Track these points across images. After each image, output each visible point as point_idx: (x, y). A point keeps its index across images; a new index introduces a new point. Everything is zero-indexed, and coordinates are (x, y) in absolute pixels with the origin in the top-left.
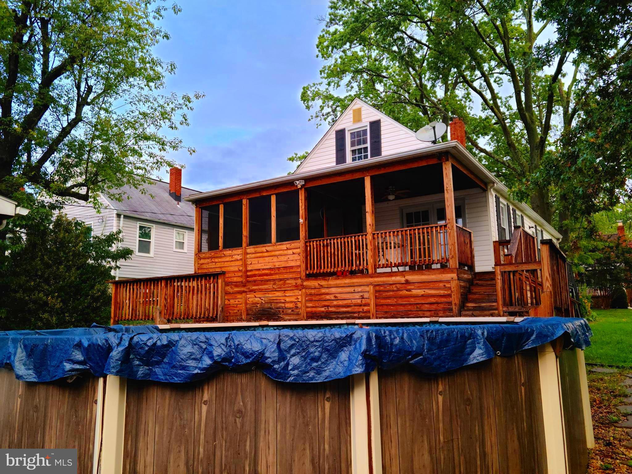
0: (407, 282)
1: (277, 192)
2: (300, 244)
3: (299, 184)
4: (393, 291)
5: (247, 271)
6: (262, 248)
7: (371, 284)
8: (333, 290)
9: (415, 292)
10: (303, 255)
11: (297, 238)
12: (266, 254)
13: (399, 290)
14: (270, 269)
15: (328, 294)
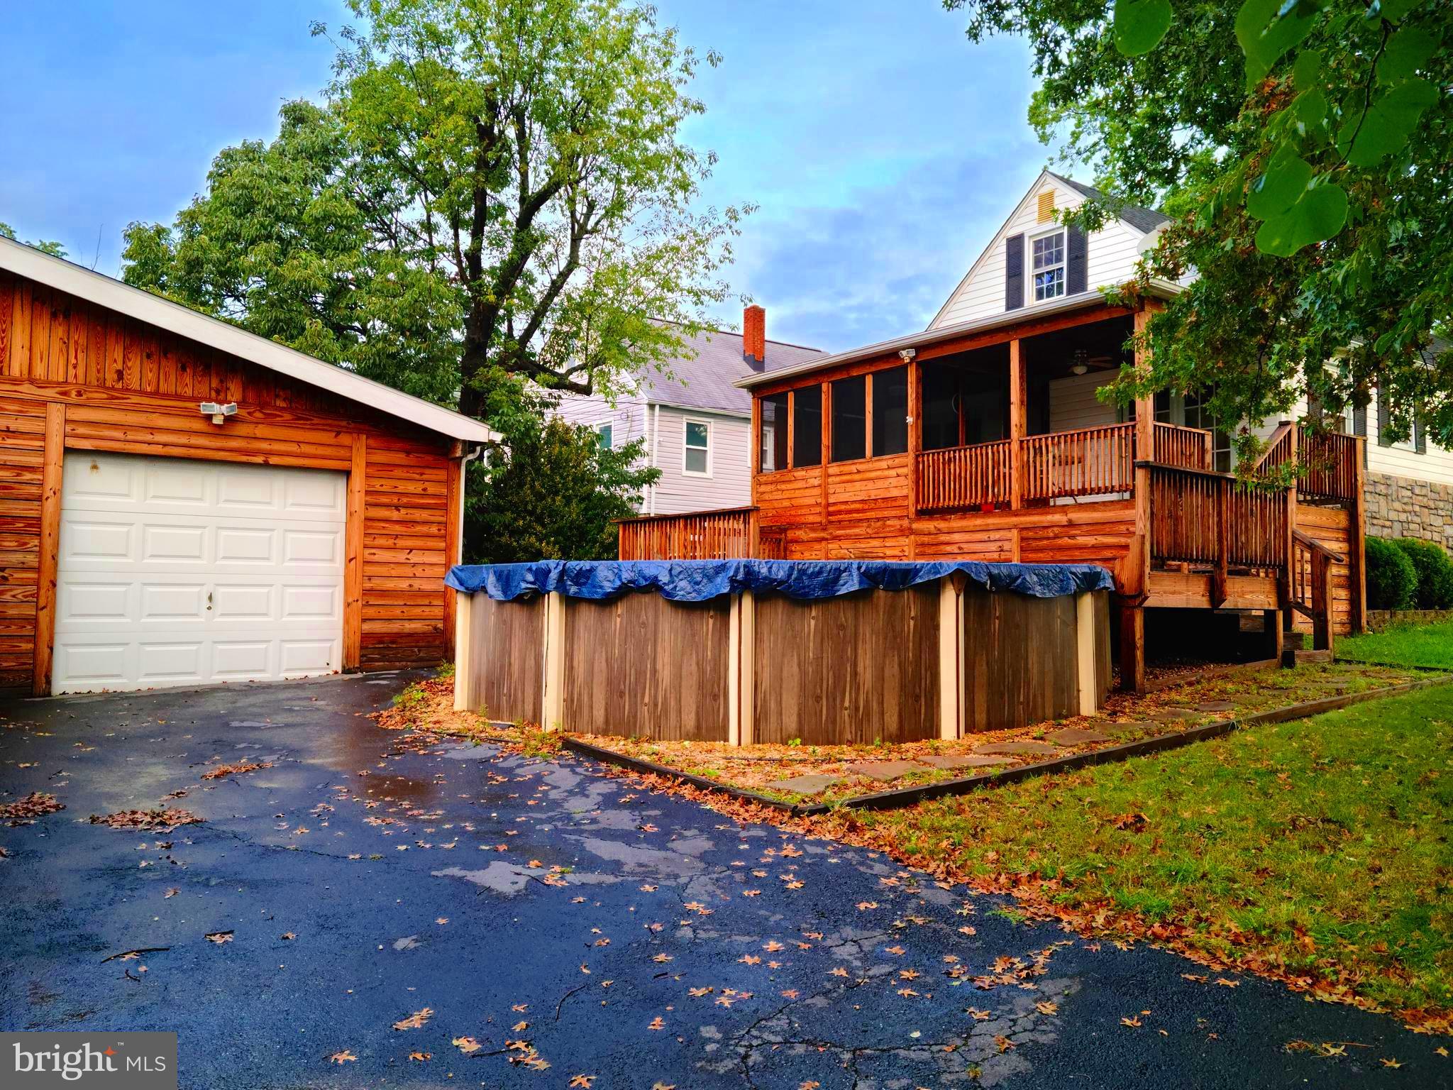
0: (1071, 524)
1: (873, 369)
2: (909, 458)
3: (906, 355)
4: (1048, 538)
5: (828, 505)
6: (851, 466)
7: (1015, 527)
8: (956, 537)
9: (1081, 540)
10: (911, 477)
11: (904, 449)
12: (857, 477)
13: (1056, 537)
14: (862, 501)
15: (948, 544)
